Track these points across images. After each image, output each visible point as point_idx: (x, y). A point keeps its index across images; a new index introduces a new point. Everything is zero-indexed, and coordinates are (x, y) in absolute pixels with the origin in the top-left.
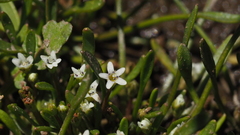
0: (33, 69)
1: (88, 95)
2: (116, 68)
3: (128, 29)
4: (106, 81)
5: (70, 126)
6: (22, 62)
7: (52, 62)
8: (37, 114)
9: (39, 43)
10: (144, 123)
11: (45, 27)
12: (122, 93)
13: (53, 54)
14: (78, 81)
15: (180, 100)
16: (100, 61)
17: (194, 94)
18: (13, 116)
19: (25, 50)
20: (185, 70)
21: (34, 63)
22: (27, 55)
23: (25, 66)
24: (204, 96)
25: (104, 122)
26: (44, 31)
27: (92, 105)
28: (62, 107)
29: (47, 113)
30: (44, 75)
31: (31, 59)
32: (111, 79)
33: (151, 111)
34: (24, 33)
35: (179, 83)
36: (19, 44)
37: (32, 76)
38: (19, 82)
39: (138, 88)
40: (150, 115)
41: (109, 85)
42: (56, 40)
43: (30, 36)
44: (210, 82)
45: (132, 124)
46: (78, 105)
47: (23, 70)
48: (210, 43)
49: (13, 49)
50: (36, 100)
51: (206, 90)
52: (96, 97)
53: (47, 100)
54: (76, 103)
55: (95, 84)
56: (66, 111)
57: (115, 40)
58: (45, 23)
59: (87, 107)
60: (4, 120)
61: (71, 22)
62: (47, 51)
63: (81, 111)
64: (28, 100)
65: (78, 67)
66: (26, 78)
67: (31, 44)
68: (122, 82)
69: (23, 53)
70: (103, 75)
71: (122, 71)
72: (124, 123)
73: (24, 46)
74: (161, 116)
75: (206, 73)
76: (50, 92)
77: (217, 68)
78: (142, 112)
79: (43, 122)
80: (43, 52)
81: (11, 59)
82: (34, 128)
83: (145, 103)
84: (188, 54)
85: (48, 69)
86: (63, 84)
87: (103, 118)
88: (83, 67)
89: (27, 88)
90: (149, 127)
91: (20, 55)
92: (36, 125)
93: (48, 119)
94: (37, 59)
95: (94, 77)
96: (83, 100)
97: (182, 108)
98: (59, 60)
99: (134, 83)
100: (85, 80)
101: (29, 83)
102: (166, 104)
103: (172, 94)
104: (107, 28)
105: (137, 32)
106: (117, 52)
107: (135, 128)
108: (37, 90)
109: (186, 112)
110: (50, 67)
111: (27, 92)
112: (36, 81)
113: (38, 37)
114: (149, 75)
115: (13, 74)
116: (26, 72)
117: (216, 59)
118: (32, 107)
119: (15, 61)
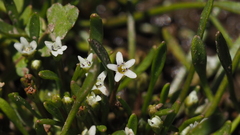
0: (37, 55)
1: (95, 88)
2: (126, 59)
3: (139, 15)
4: (114, 73)
5: (75, 120)
6: (24, 47)
7: (57, 48)
8: (40, 105)
9: (43, 27)
10: (155, 121)
11: (49, 10)
12: (131, 85)
13: (58, 40)
14: (85, 71)
15: (193, 97)
16: (108, 50)
17: (208, 91)
18: (14, 105)
19: (28, 34)
20: (199, 64)
21: (37, 48)
22: (30, 40)
23: (28, 52)
24: (219, 94)
25: (111, 116)
26: (49, 15)
27: (99, 98)
28: (67, 99)
29: (51, 105)
30: (48, 62)
31: (34, 45)
32: (120, 71)
33: (162, 108)
34: (27, 15)
35: (192, 78)
36: (22, 27)
37: (36, 63)
38: (22, 70)
39: (148, 81)
40: (161, 112)
41: (118, 78)
42: (61, 25)
43: (34, 19)
44: (225, 79)
45: (141, 121)
46: (84, 98)
47: (26, 56)
48: (226, 36)
49: (15, 32)
50: (39, 89)
51: (222, 87)
52: (103, 90)
53: (51, 90)
54: (81, 95)
55: (103, 76)
56: (72, 104)
57: (124, 26)
58: (50, 6)
59: (94, 100)
60: (5, 110)
61: (77, 6)
62: (52, 37)
63: (87, 104)
64: (30, 90)
65: (85, 55)
66: (29, 65)
67: (35, 28)
68: (132, 75)
69: (26, 37)
70: (111, 67)
71: (131, 62)
72: (133, 120)
73: (27, 30)
74: (173, 114)
75: (222, 69)
76: (54, 81)
77: (234, 64)
78: (152, 108)
79: (46, 114)
80: (47, 38)
81: (13, 43)
82: (36, 120)
83: (155, 98)
84: (202, 46)
85: (52, 56)
86: (67, 73)
87: (111, 111)
88: (90, 57)
89: (30, 76)
90: (160, 125)
91: (22, 39)
92: (39, 118)
93: (51, 111)
94: (41, 45)
95: (102, 68)
96: (89, 92)
97: (195, 106)
98: (65, 48)
99: (144, 76)
100: (92, 71)
101: (32, 71)
102: (178, 101)
103: (185, 89)
104: (115, 13)
105: (147, 19)
106: (126, 40)
107: (144, 125)
108: (40, 78)
109: (199, 110)
110: (55, 54)
111: (29, 81)
112: (39, 69)
113: (42, 21)
114: (161, 68)
115: (15, 59)
116: (29, 59)
117: (233, 54)
118: (35, 97)
119: (17, 46)
